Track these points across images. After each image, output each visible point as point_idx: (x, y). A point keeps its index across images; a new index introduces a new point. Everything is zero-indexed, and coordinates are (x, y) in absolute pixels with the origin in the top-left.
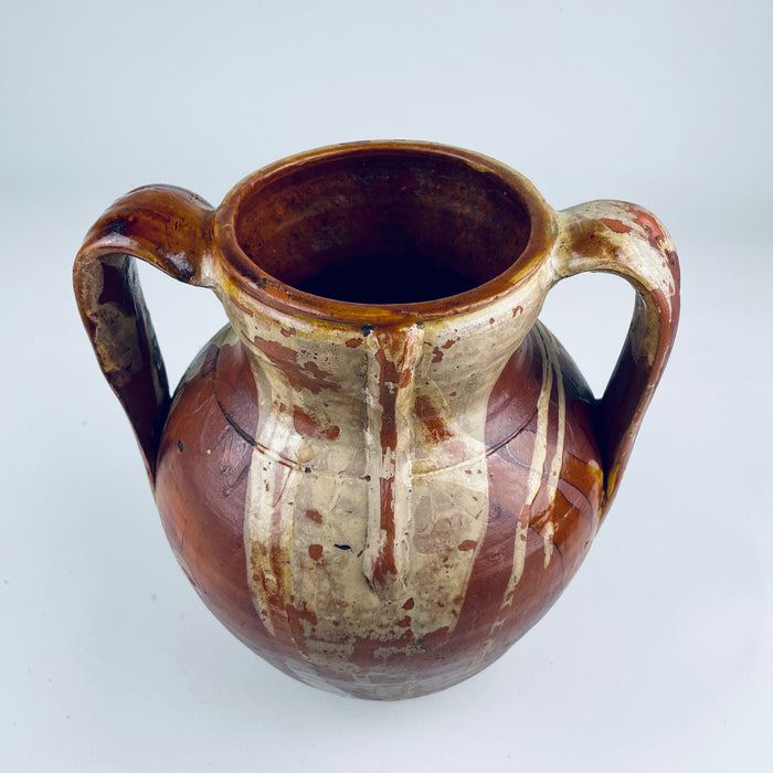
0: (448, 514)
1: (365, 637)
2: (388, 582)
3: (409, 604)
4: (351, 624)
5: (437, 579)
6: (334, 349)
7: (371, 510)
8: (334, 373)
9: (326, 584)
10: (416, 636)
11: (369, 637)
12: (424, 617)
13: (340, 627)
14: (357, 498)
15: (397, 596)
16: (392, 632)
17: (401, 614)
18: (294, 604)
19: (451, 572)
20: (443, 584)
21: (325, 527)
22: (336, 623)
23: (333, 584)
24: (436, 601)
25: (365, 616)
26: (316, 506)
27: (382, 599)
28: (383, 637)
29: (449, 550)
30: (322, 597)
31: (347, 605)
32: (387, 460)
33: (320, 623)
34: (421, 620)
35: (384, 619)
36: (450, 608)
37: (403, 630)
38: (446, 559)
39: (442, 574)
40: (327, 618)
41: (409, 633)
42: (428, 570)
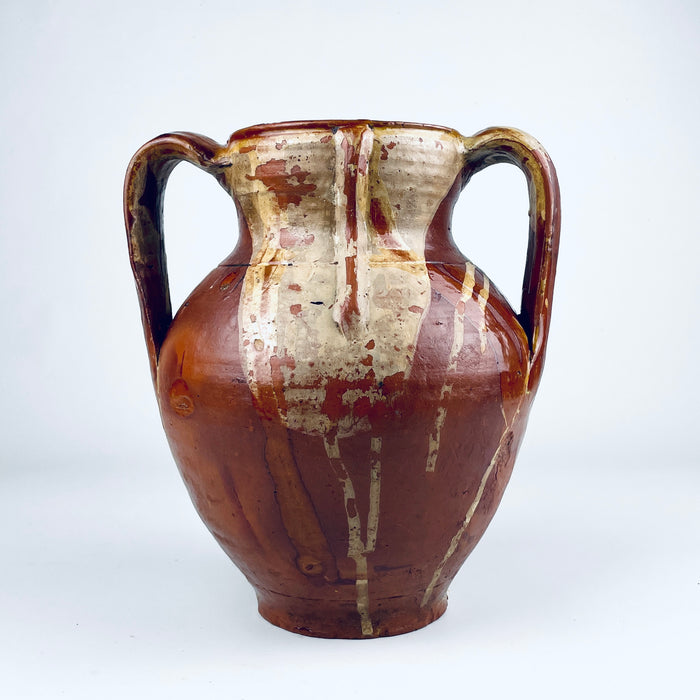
0: (399, 287)
1: (334, 377)
2: (354, 322)
3: (371, 345)
4: (323, 363)
5: (393, 328)
6: (312, 146)
7: (339, 279)
8: (312, 170)
9: (304, 331)
10: (378, 378)
11: (339, 376)
12: (383, 358)
13: (314, 369)
14: (328, 273)
15: (361, 337)
16: (357, 371)
17: (365, 353)
18: (277, 354)
19: (404, 325)
20: (397, 333)
21: (303, 293)
22: (312, 365)
23: (309, 331)
24: (392, 345)
25: (335, 354)
26: (296, 281)
27: (349, 339)
28: (350, 376)
29: (401, 309)
30: (300, 342)
31: (320, 346)
32: (351, 246)
33: (298, 367)
34: (381, 360)
35: (351, 358)
36: (404, 354)
37: (367, 369)
38: (399, 315)
39: (396, 325)
40: (304, 360)
41: (371, 373)
42: (385, 320)
